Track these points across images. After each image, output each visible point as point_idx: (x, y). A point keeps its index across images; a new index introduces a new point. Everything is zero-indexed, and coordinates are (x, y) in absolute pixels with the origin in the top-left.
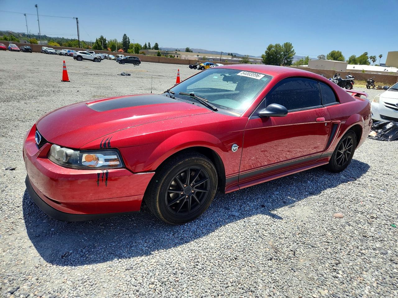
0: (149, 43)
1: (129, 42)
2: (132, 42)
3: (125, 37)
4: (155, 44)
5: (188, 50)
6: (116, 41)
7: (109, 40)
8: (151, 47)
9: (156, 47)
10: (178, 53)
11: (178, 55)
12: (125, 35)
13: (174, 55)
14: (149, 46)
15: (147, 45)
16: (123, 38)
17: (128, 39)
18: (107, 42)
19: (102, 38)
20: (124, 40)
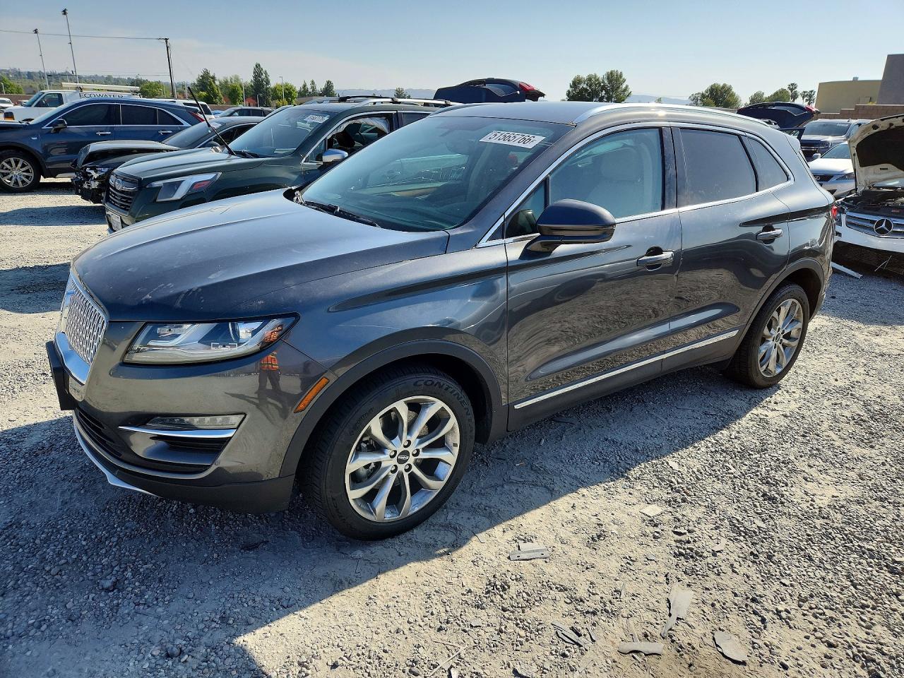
0: (313, 82)
1: (268, 83)
3: (258, 71)
4: (326, 82)
6: (237, 79)
7: (222, 79)
8: (318, 90)
9: (328, 91)
12: (258, 66)
14: (313, 88)
15: (309, 86)
16: (254, 73)
17: (264, 75)
18: (217, 83)
19: (206, 73)
20: (255, 77)
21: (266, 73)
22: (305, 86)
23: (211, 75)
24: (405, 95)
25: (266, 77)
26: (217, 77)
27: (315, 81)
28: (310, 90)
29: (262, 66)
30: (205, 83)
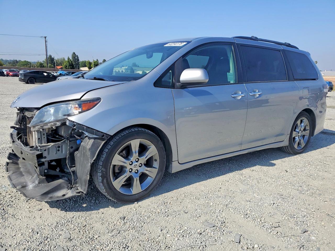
1: (78, 60)
4: (103, 60)
12: (74, 53)
17: (76, 57)
21: (77, 56)
23: (52, 57)
25: (77, 58)
26: (55, 58)
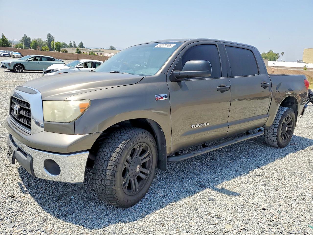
0: (74, 42)
2: (56, 41)
5: (112, 48)
6: (41, 40)
7: (33, 39)
8: (77, 45)
9: (81, 45)
10: (101, 50)
11: (101, 53)
13: (98, 52)
14: (75, 45)
15: (72, 44)
16: (48, 37)
18: (31, 40)
19: (25, 36)
20: (48, 39)
22: (71, 43)
24: (114, 49)
27: (75, 41)
28: (73, 45)
29: (51, 35)
30: (26, 41)
